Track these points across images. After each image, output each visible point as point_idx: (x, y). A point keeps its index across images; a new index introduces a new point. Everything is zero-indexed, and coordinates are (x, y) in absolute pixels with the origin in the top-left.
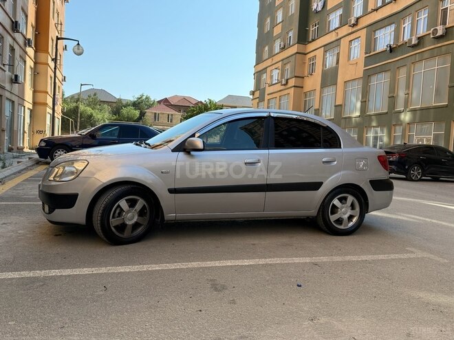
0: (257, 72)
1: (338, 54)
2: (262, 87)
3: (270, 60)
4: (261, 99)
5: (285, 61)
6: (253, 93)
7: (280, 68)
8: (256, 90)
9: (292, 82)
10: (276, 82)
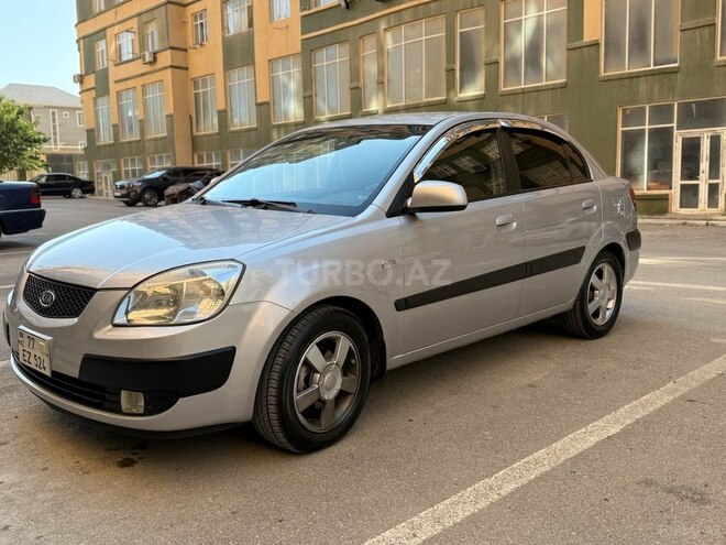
0: (84, 38)
1: (250, 9)
2: (100, 67)
3: (112, 12)
4: (102, 89)
5: (145, 18)
6: (80, 79)
7: (136, 29)
8: (87, 74)
9: (166, 58)
10: (131, 57)
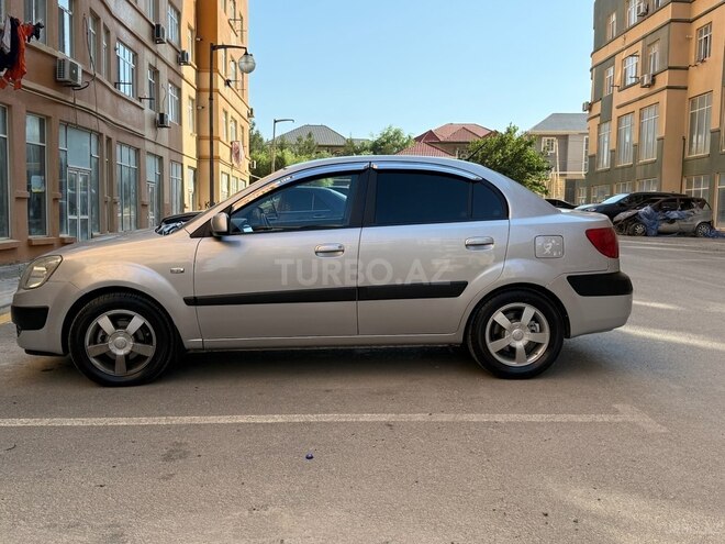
0: (595, 66)
2: (606, 94)
3: (621, 39)
4: (605, 117)
5: (649, 40)
6: (589, 107)
7: (640, 53)
8: (596, 101)
9: (663, 80)
10: (634, 80)
